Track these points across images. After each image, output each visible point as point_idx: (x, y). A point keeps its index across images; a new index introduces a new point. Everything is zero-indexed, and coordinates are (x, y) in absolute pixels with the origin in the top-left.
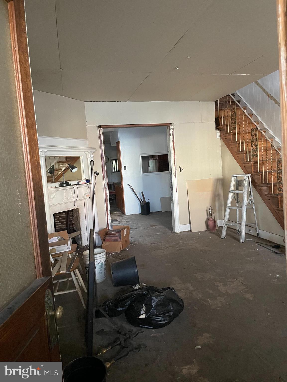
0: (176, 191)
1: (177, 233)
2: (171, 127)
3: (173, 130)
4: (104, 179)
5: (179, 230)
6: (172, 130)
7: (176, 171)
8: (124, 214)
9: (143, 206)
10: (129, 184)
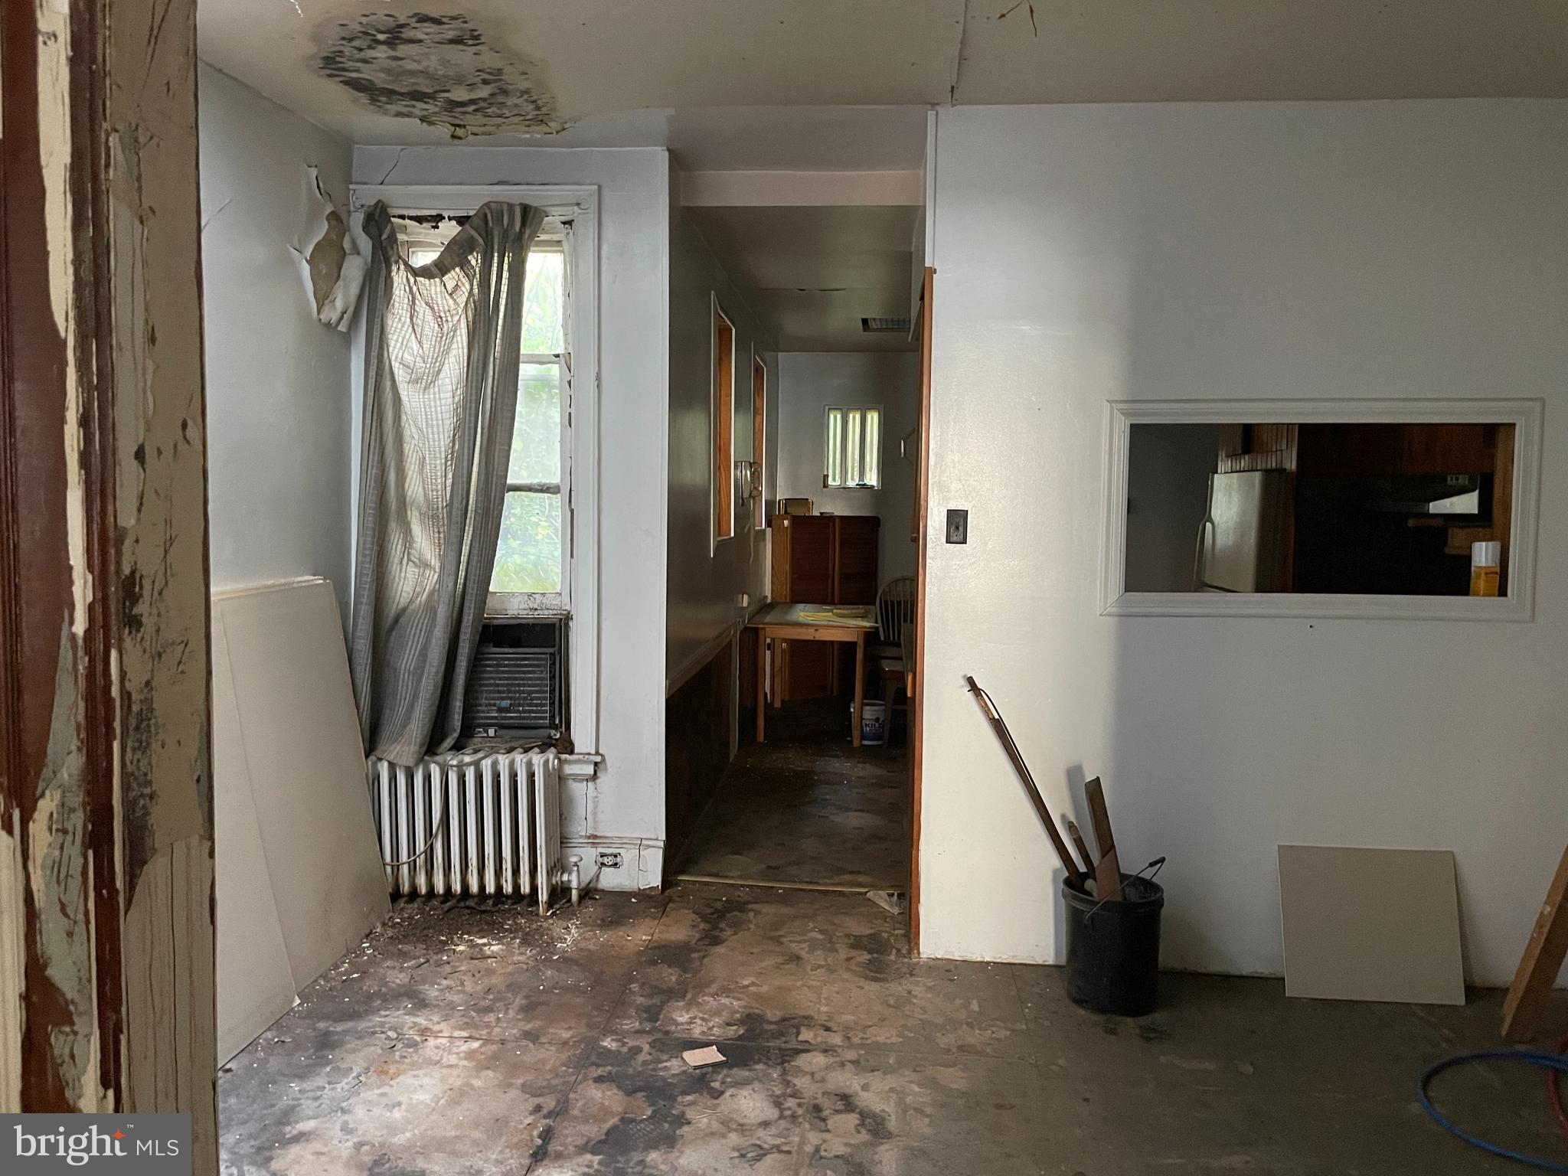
8: (909, 943)
9: (1092, 918)
10: (971, 682)
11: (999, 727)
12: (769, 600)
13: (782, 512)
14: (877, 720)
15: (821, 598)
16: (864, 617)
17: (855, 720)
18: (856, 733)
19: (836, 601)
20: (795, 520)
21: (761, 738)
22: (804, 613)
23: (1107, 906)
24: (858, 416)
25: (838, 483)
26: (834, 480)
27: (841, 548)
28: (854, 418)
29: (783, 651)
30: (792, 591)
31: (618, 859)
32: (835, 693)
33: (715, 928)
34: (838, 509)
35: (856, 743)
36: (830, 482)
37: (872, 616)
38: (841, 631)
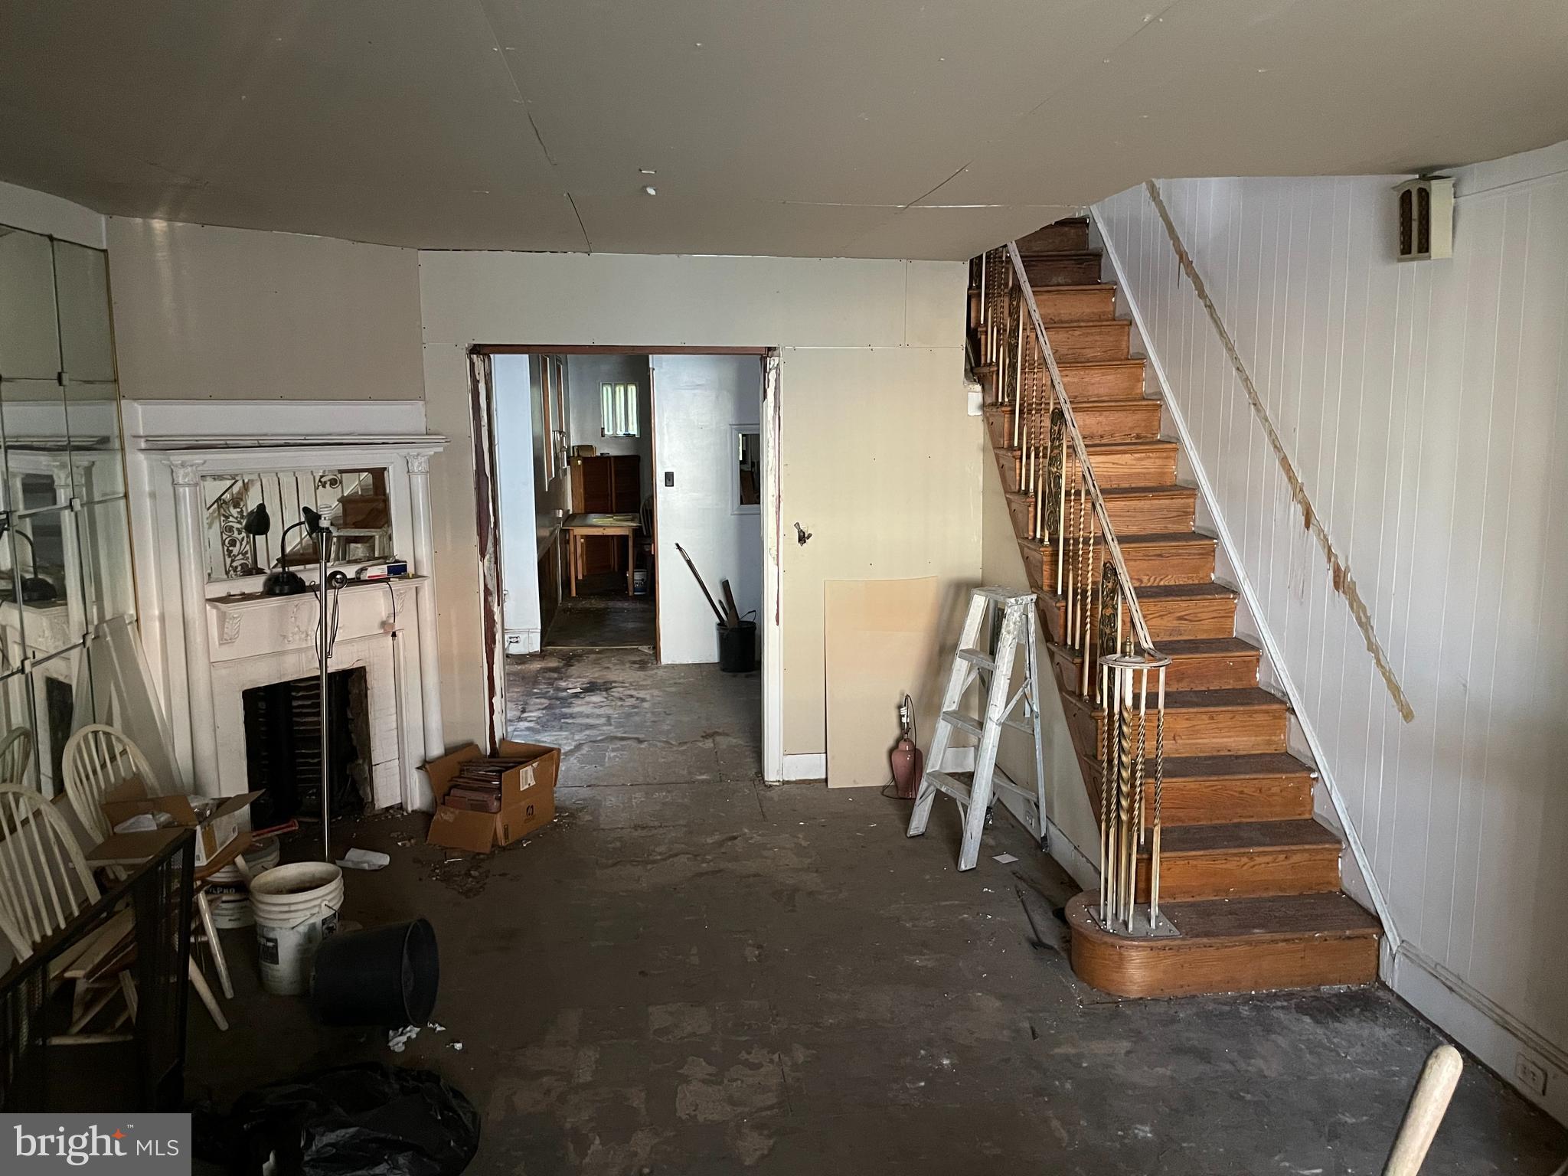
0: (776, 623)
1: (771, 786)
2: (773, 362)
3: (778, 375)
4: (483, 555)
5: (778, 774)
6: (772, 376)
7: (781, 540)
8: (657, 660)
9: (727, 635)
10: (677, 545)
11: (689, 562)
12: (571, 513)
13: (576, 454)
14: (643, 580)
15: (604, 510)
16: (632, 520)
17: (630, 581)
18: (631, 588)
19: (614, 511)
20: (585, 460)
21: (574, 594)
22: (594, 519)
23: (732, 630)
24: (622, 388)
25: (611, 433)
26: (608, 431)
27: (616, 475)
28: (620, 390)
29: (582, 544)
30: (585, 505)
31: (519, 639)
32: (616, 570)
33: (569, 662)
34: (613, 452)
35: (631, 594)
36: (606, 432)
37: (637, 520)
38: (619, 529)
